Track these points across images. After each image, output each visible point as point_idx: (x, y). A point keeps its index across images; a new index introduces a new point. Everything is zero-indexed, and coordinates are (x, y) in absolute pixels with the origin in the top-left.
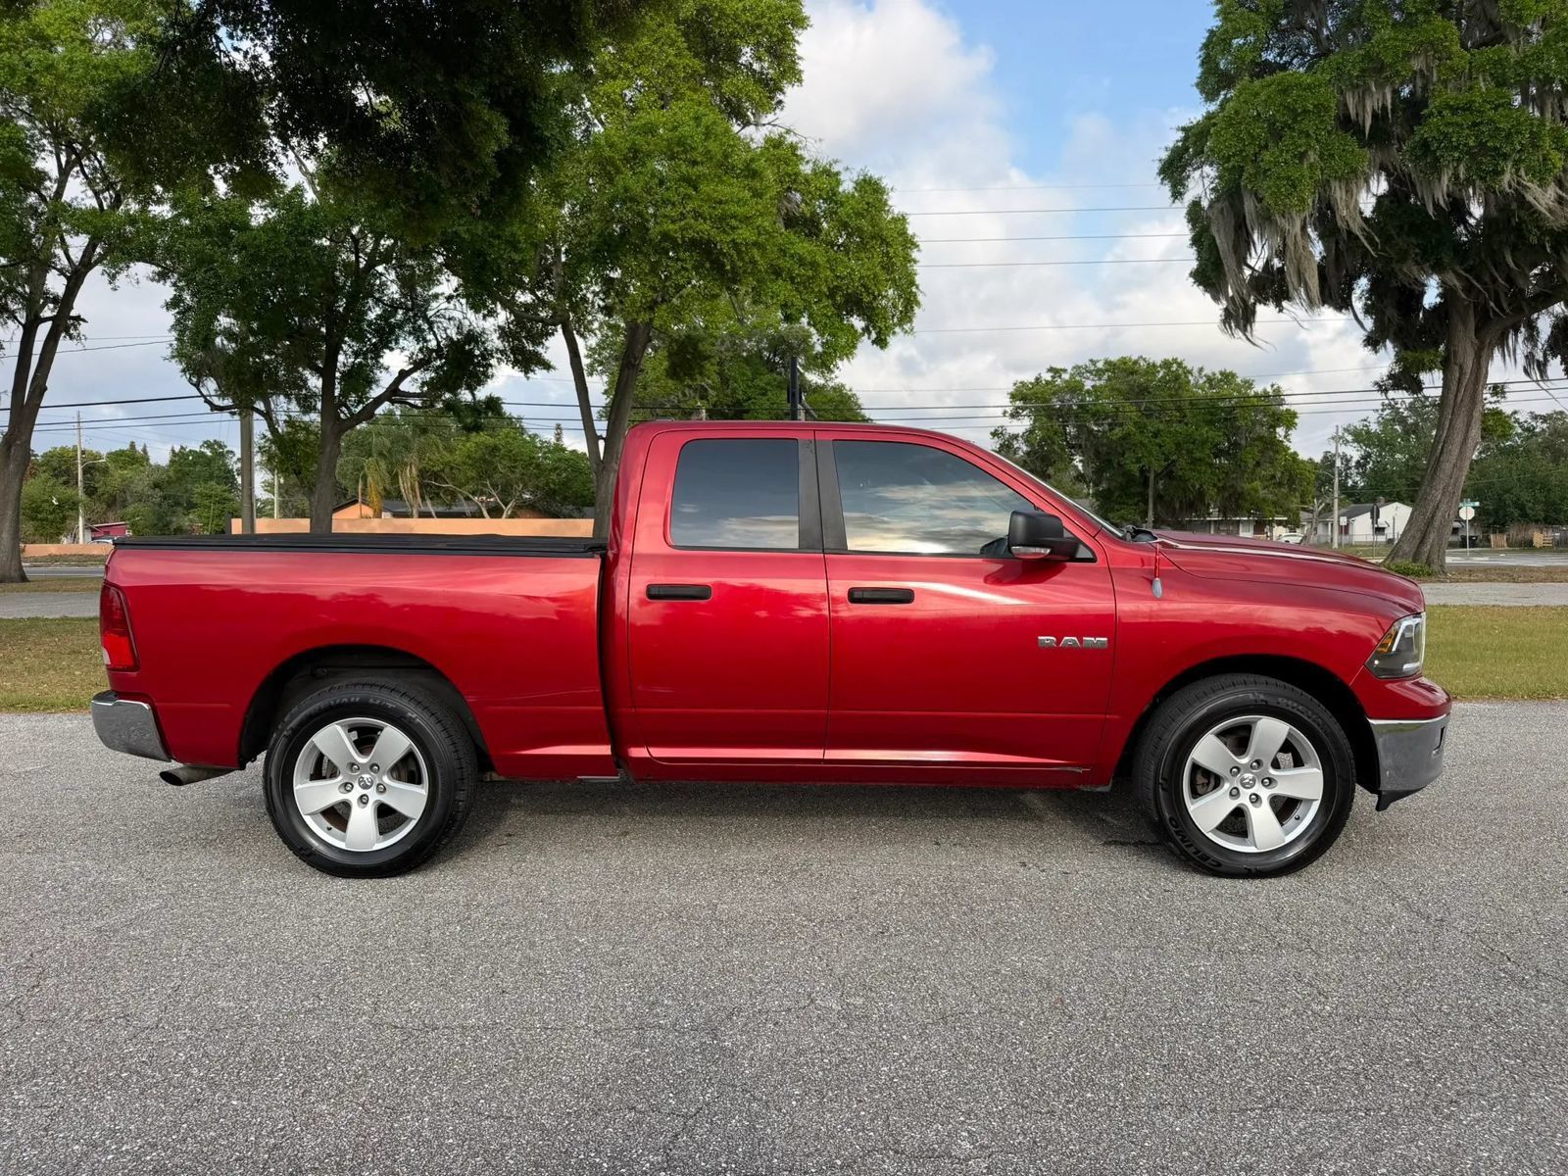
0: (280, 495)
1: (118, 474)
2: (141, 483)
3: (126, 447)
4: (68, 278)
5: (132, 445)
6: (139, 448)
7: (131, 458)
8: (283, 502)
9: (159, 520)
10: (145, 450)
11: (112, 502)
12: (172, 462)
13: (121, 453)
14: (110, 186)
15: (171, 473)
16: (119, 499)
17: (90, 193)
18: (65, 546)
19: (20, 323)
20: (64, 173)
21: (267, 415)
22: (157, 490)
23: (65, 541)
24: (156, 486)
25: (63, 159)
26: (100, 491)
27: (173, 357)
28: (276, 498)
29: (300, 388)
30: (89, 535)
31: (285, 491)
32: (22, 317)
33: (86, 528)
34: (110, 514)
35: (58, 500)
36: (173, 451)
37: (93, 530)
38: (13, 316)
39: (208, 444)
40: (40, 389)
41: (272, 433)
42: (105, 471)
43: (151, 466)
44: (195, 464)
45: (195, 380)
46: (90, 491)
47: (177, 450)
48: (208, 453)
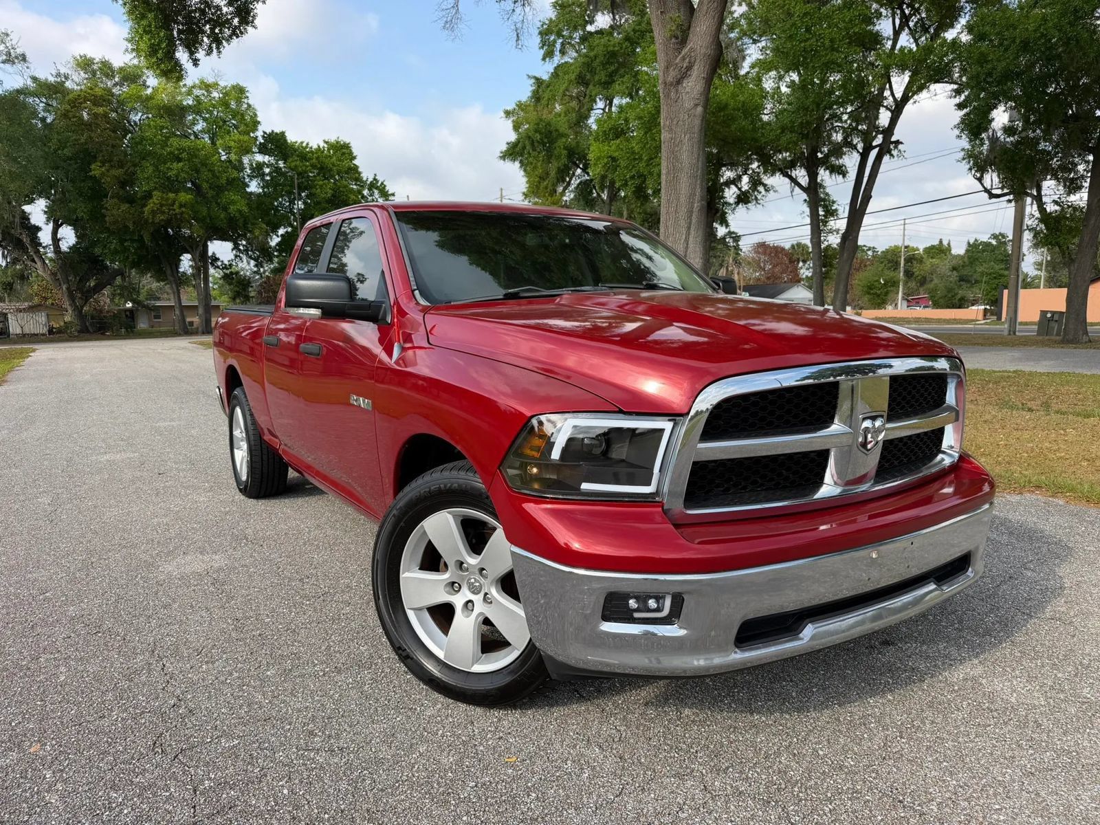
0: (1047, 271)
1: (929, 262)
2: (944, 266)
3: (936, 243)
4: (892, 112)
5: (941, 241)
6: (945, 243)
7: (939, 250)
8: (1049, 277)
9: (948, 292)
10: (949, 244)
11: (923, 282)
12: (967, 251)
13: (933, 247)
14: (926, 30)
15: (966, 259)
16: (928, 279)
17: (912, 40)
18: (889, 311)
19: (858, 152)
20: (897, 33)
21: (1038, 199)
22: (955, 272)
23: (890, 308)
24: (954, 269)
25: (897, 22)
26: (916, 274)
27: (964, 159)
28: (1043, 274)
29: (1070, 171)
30: (905, 303)
31: (1052, 266)
32: (860, 146)
33: (903, 299)
34: (921, 289)
35: (884, 280)
36: (969, 243)
37: (908, 301)
38: (855, 147)
39: (995, 236)
40: (867, 198)
41: (1040, 212)
42: (920, 260)
43: (952, 255)
44: (983, 251)
45: (978, 175)
46: (909, 274)
47: (972, 242)
48: (994, 242)
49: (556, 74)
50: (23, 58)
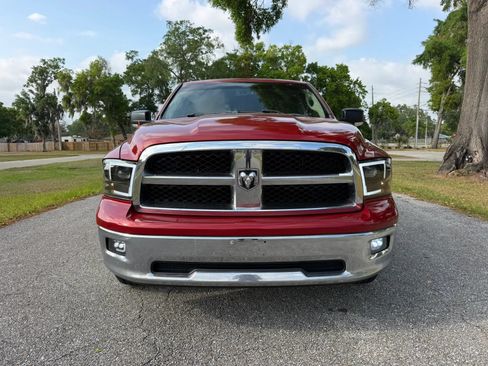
49: (449, 18)
50: (223, 46)
